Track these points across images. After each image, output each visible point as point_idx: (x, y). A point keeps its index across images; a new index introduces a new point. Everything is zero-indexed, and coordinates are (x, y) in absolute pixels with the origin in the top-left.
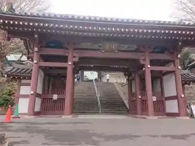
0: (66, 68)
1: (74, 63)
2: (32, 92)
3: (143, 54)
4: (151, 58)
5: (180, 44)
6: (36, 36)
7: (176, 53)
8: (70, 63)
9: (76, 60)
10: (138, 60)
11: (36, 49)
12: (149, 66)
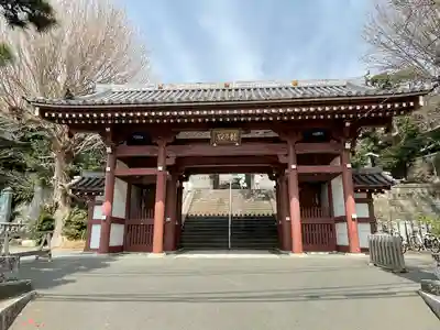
0: (155, 177)
1: (168, 168)
2: (104, 218)
3: (283, 145)
4: (298, 152)
5: (348, 124)
6: (108, 130)
7: (343, 140)
8: (160, 168)
9: (171, 162)
10: (276, 156)
11: (109, 150)
12: (294, 167)
